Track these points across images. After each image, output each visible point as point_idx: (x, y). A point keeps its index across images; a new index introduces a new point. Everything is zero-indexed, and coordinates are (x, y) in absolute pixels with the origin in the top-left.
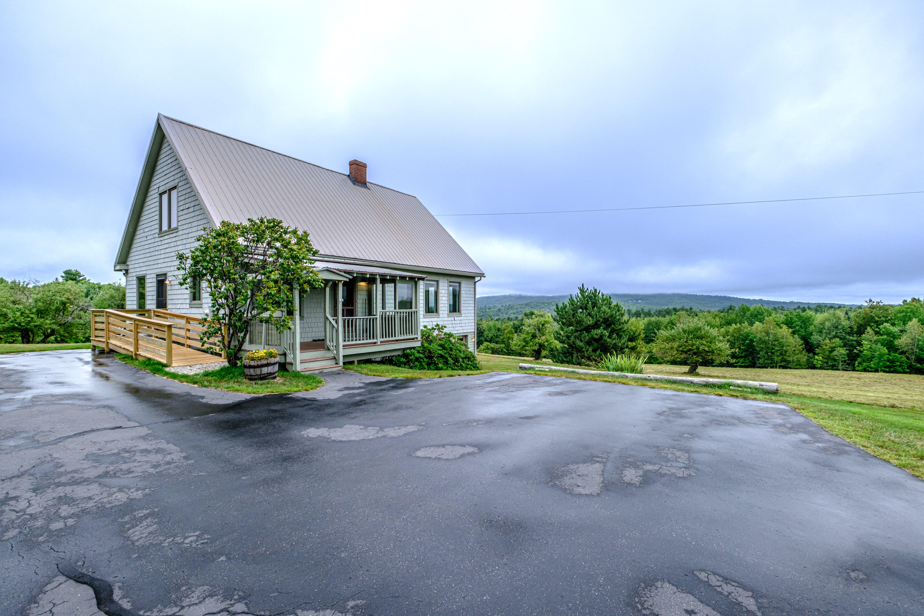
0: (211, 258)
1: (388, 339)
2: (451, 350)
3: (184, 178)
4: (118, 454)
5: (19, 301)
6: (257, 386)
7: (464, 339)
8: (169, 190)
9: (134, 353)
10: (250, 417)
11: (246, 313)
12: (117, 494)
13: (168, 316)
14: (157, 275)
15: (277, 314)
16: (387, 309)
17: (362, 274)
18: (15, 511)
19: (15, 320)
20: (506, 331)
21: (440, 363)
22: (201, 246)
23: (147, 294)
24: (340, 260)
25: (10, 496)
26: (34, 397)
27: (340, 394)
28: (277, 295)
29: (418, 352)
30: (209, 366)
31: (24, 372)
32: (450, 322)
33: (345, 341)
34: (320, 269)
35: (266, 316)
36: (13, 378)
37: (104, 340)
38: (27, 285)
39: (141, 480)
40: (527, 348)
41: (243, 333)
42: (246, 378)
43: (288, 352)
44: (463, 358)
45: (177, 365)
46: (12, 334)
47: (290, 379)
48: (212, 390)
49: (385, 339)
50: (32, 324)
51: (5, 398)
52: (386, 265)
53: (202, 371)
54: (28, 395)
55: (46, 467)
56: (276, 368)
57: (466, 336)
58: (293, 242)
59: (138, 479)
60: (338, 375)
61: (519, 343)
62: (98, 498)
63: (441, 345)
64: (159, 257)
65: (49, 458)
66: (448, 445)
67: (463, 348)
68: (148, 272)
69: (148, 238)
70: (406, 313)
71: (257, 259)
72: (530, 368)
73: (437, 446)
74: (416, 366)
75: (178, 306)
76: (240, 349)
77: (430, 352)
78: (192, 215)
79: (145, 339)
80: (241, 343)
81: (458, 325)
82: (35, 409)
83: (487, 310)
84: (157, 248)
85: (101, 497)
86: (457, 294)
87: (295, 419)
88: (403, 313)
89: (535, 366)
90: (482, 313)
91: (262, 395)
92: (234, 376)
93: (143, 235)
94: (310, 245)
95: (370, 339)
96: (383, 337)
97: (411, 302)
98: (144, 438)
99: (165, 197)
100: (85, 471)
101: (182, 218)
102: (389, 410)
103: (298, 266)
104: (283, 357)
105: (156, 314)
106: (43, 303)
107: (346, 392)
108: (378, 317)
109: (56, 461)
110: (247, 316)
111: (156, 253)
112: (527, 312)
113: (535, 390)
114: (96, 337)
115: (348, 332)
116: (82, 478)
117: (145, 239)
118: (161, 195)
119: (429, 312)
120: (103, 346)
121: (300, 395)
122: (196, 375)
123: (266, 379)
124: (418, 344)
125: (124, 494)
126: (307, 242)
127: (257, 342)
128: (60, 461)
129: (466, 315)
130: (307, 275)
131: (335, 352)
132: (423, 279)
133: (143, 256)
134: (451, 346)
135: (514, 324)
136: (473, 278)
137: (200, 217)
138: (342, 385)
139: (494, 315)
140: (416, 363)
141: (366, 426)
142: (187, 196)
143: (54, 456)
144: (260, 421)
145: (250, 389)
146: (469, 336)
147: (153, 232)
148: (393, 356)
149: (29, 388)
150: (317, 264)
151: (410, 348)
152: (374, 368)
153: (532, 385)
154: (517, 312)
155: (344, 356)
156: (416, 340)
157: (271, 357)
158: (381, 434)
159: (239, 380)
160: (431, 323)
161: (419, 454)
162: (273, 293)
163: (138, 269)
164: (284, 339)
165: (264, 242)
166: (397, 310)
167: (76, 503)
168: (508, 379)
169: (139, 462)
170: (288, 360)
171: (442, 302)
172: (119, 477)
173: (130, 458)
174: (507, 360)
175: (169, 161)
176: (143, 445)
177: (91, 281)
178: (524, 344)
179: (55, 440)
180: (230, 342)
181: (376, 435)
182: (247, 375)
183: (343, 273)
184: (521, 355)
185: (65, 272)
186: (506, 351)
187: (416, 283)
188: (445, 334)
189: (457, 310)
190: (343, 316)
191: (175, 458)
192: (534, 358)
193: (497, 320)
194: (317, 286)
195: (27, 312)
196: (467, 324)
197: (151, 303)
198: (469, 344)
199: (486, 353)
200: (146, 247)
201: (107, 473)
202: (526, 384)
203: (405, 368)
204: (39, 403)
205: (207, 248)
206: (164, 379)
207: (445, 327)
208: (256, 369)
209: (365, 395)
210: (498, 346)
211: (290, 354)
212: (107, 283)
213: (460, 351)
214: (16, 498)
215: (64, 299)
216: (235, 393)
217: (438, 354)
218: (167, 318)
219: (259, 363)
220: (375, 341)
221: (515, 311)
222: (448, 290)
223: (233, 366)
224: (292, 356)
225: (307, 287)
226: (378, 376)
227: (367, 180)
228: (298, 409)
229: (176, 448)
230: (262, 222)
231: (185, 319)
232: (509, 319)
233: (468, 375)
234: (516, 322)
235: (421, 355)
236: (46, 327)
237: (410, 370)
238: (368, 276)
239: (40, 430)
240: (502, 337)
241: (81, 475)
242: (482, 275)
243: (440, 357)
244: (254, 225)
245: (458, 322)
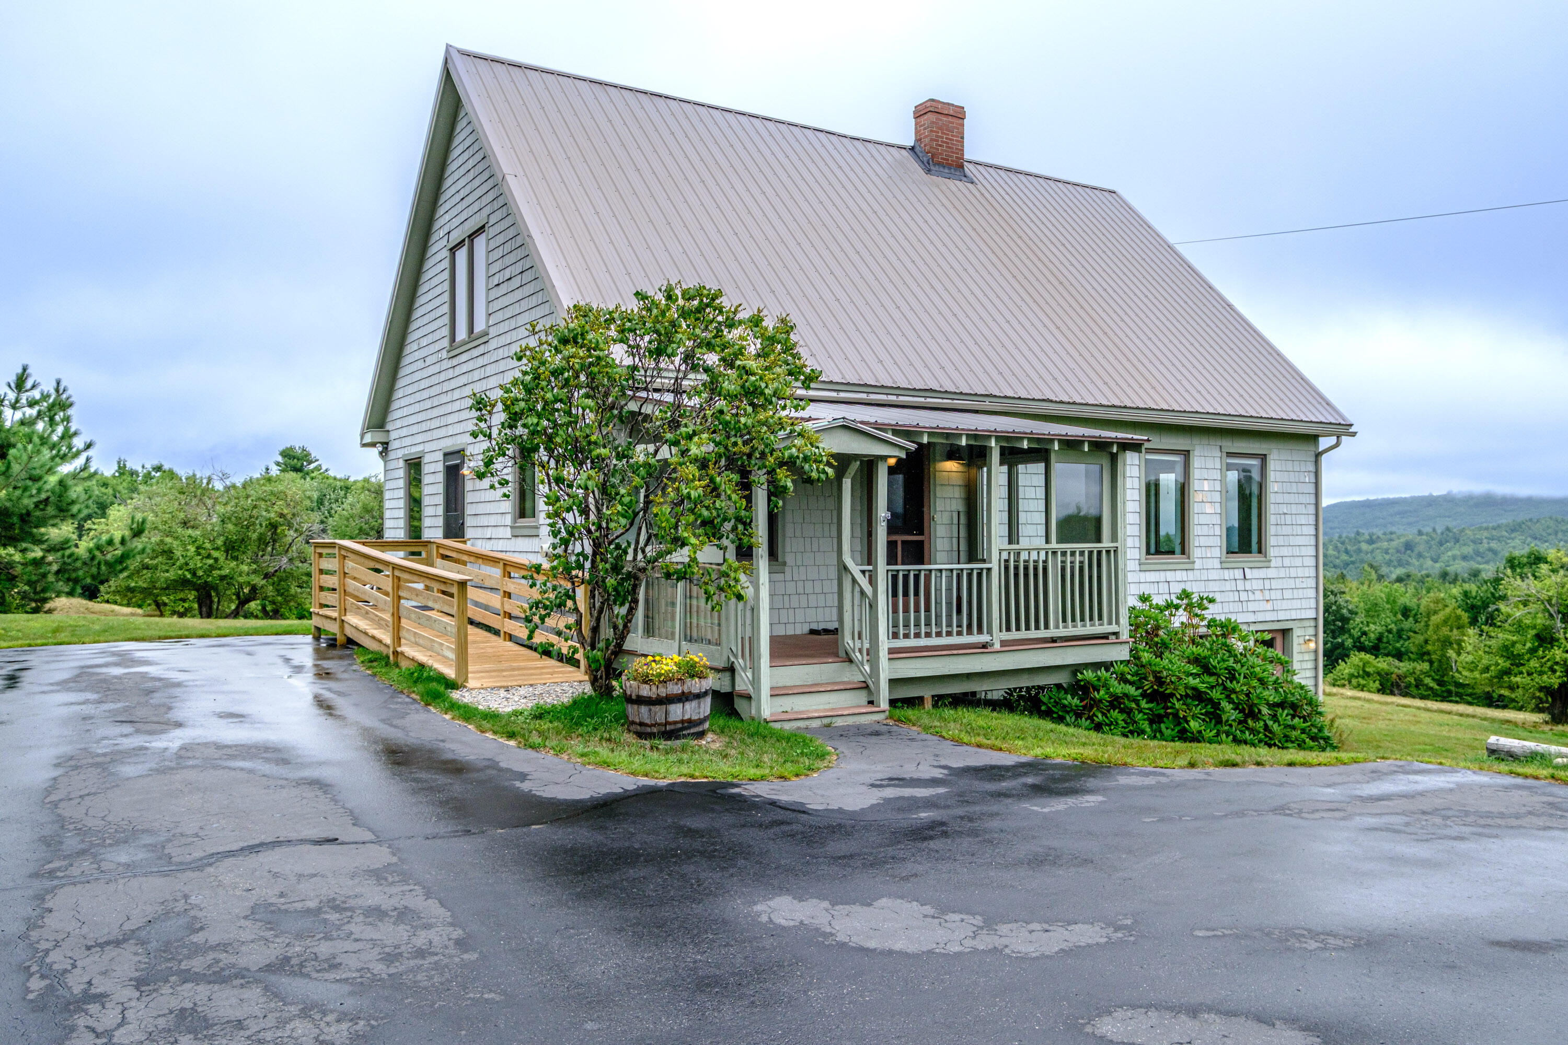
0: (546, 403)
1: (1023, 634)
2: (1232, 678)
3: (501, 201)
4: (319, 910)
5: (195, 519)
6: (655, 755)
7: (1279, 642)
8: (469, 236)
9: (391, 650)
10: (627, 844)
11: (631, 551)
12: (297, 1023)
13: (465, 558)
14: (446, 455)
15: (708, 555)
16: (1024, 543)
17: (948, 436)
18: (93, 1030)
19: (187, 564)
20: (1435, 619)
21: (1194, 717)
22: (525, 373)
23: (426, 501)
24: (884, 397)
25: (93, 991)
26: (184, 748)
27: (873, 797)
28: (707, 503)
29: (1122, 679)
30: (548, 692)
31: (179, 685)
32: (1229, 586)
33: (895, 636)
34: (823, 423)
35: (680, 559)
36: (157, 698)
37: (335, 614)
38: (208, 484)
39: (352, 993)
40: (1518, 679)
41: (627, 605)
42: (629, 731)
43: (739, 663)
44: (1271, 706)
45: (479, 685)
46: (181, 595)
47: (742, 741)
48: (546, 758)
49: (1014, 635)
50: (216, 573)
51: (132, 746)
52: (1021, 407)
53: (530, 705)
54: (173, 741)
55: (173, 926)
56: (706, 706)
57: (1285, 633)
58: (752, 350)
59: (346, 988)
60: (874, 739)
61: (1485, 662)
62: (255, 1029)
63: (1196, 660)
64: (449, 408)
65: (180, 906)
66: (1210, 1009)
67: (1276, 671)
68: (428, 447)
69: (429, 361)
70: (1082, 553)
71: (659, 402)
72: (1532, 757)
73: (1171, 1009)
74: (1112, 724)
75: (489, 533)
76: (619, 650)
77: (1159, 681)
78: (518, 295)
79: (413, 616)
80: (621, 637)
81: (1258, 595)
82: (179, 776)
83: (1364, 546)
84: (446, 386)
85: (263, 1026)
86: (1255, 489)
87: (741, 862)
88: (1073, 554)
89: (1554, 748)
90: (1344, 557)
91: (666, 782)
92: (602, 723)
93: (417, 355)
94: (796, 356)
95: (970, 631)
96: (1008, 629)
97: (1098, 520)
98: (378, 875)
99: (461, 255)
100: (244, 948)
101: (496, 305)
102: (1019, 863)
103: (762, 416)
104: (726, 677)
105: (442, 551)
106: (236, 525)
107: (891, 792)
108: (994, 565)
109: (192, 913)
110: (635, 559)
111: (444, 399)
112: (1517, 553)
113: (1552, 839)
114: (322, 606)
115: (906, 610)
116: (234, 966)
117: (420, 364)
118: (453, 250)
119: (1158, 552)
120: (333, 628)
121: (763, 790)
122: (516, 713)
123: (677, 738)
124: (1122, 653)
125: (310, 1025)
126: (788, 348)
127: (663, 631)
128: (200, 914)
129: (1287, 562)
130: (788, 443)
131: (867, 668)
132: (1135, 447)
133: (417, 407)
134: (1231, 662)
135: (1466, 594)
136: (1313, 438)
137: (534, 301)
138: (881, 770)
139: (1389, 563)
140: (1115, 714)
141: (944, 909)
142: (508, 247)
143: (193, 900)
144: (649, 859)
145: (637, 763)
146: (1297, 633)
147: (437, 347)
148: (1041, 688)
149: (179, 725)
150: (812, 410)
151: (1096, 666)
152: (981, 722)
153: (1541, 822)
154: (1478, 553)
155: (893, 682)
156: (1112, 639)
157: (692, 676)
158: (985, 942)
159: (614, 734)
160: (1164, 588)
161: (1107, 1027)
162: (694, 494)
163: (408, 441)
164: (728, 627)
165: (673, 354)
166: (1054, 545)
167: (211, 1032)
168: (1442, 790)
169: (357, 940)
170: (740, 687)
171: (1203, 519)
172: (308, 976)
173: (338, 928)
174: (1436, 717)
175: (471, 163)
176: (374, 896)
177: (331, 473)
178: (1504, 664)
179: (201, 859)
180: (595, 630)
181: (969, 943)
182: (633, 723)
183: (889, 436)
184: (1490, 701)
185: (284, 454)
186: (1433, 684)
187: (1114, 458)
188: (1211, 624)
189: (1254, 546)
190: (892, 559)
191: (436, 940)
192: (1545, 716)
193: (1399, 580)
194: (814, 475)
195: (208, 545)
196: (1288, 594)
197: (433, 528)
198: (1296, 657)
199: (1362, 688)
200: (423, 384)
201: (287, 959)
202: (1517, 816)
203: (1078, 726)
204: (191, 763)
205: (537, 377)
206: (444, 720)
207: (1211, 601)
208: (653, 708)
209: (947, 807)
210: (1404, 667)
211: (744, 670)
212: (360, 478)
213: (1262, 681)
214: (101, 998)
215: (272, 515)
216: (599, 771)
217: (1186, 687)
218: (464, 563)
219: (663, 692)
220: (985, 638)
221: (1468, 550)
222: (1223, 481)
223: (601, 695)
224: (749, 674)
225: (786, 479)
226: (992, 748)
227: (966, 157)
228: (753, 832)
229: (442, 911)
230: (669, 297)
231: (501, 564)
232: (1444, 575)
233: (1291, 764)
234: (1472, 588)
235: (1131, 690)
236: (241, 580)
237: (1093, 735)
238: (964, 442)
239: (179, 830)
240: (1420, 639)
241: (232, 959)
242: (1343, 429)
243: (1193, 698)
244: (649, 310)
245: (1257, 585)
